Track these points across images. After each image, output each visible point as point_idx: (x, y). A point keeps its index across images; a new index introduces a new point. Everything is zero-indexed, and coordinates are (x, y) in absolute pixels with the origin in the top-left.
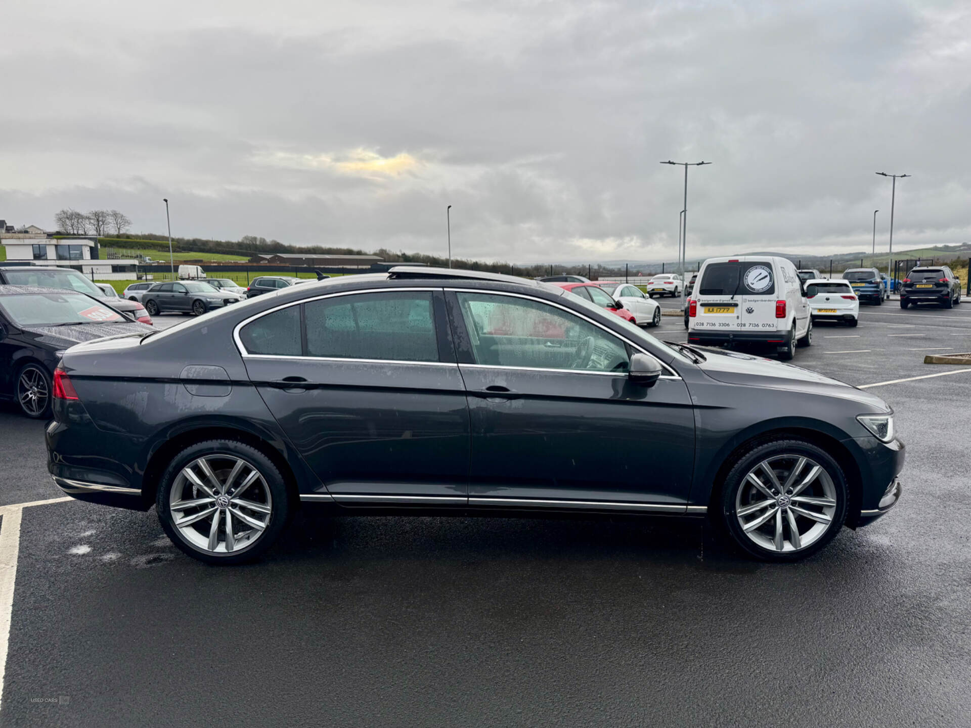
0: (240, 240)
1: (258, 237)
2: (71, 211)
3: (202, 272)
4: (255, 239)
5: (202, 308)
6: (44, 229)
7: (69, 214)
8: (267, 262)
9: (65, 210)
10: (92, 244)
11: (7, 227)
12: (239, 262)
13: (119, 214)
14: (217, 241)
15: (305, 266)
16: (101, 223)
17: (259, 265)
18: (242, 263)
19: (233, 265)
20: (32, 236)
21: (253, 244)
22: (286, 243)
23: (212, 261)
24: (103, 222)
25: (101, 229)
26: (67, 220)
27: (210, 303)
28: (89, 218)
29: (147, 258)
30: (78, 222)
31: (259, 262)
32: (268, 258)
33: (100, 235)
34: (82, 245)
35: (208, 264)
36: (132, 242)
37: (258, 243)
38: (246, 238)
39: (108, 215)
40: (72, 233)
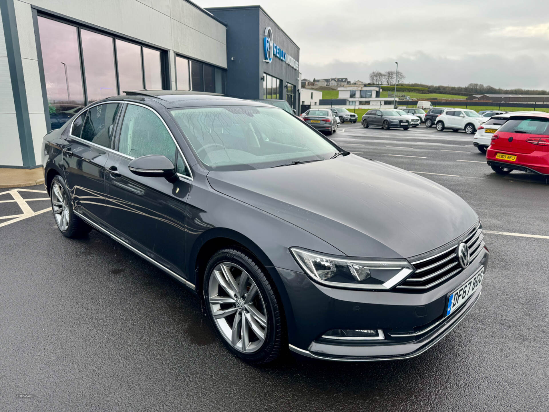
0: (467, 86)
1: (479, 84)
2: (377, 72)
3: (431, 105)
4: (477, 85)
5: (387, 125)
6: (364, 82)
7: (376, 73)
8: (477, 100)
9: (374, 72)
10: (377, 89)
11: (348, 82)
12: (459, 100)
13: (400, 72)
14: (453, 87)
15: (503, 102)
16: (390, 78)
17: (472, 101)
18: (461, 101)
19: (455, 101)
20: (357, 86)
21: (475, 88)
22: (496, 87)
23: (443, 99)
24: (391, 77)
25: (390, 81)
26: (375, 77)
27: (392, 122)
28: (385, 76)
29: (408, 97)
30: (379, 78)
31: (472, 100)
32: (479, 97)
33: (388, 84)
34: (372, 90)
35: (440, 101)
36: (403, 88)
37: (478, 88)
38: (471, 85)
39: (394, 73)
40: (376, 84)
